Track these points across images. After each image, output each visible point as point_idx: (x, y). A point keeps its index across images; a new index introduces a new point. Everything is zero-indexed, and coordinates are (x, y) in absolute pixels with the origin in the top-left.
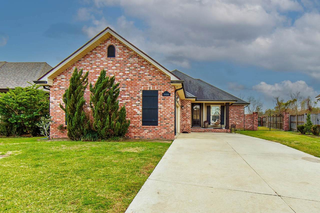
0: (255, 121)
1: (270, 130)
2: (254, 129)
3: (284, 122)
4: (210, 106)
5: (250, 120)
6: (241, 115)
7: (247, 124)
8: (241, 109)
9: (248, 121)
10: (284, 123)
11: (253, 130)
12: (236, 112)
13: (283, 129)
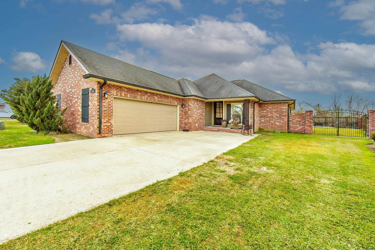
0: (307, 122)
1: (338, 135)
2: (306, 131)
3: (369, 124)
4: (231, 104)
5: (299, 120)
6: (282, 114)
7: (295, 126)
8: (283, 107)
9: (296, 122)
10: (369, 127)
11: (305, 134)
12: (276, 110)
13: (368, 136)
